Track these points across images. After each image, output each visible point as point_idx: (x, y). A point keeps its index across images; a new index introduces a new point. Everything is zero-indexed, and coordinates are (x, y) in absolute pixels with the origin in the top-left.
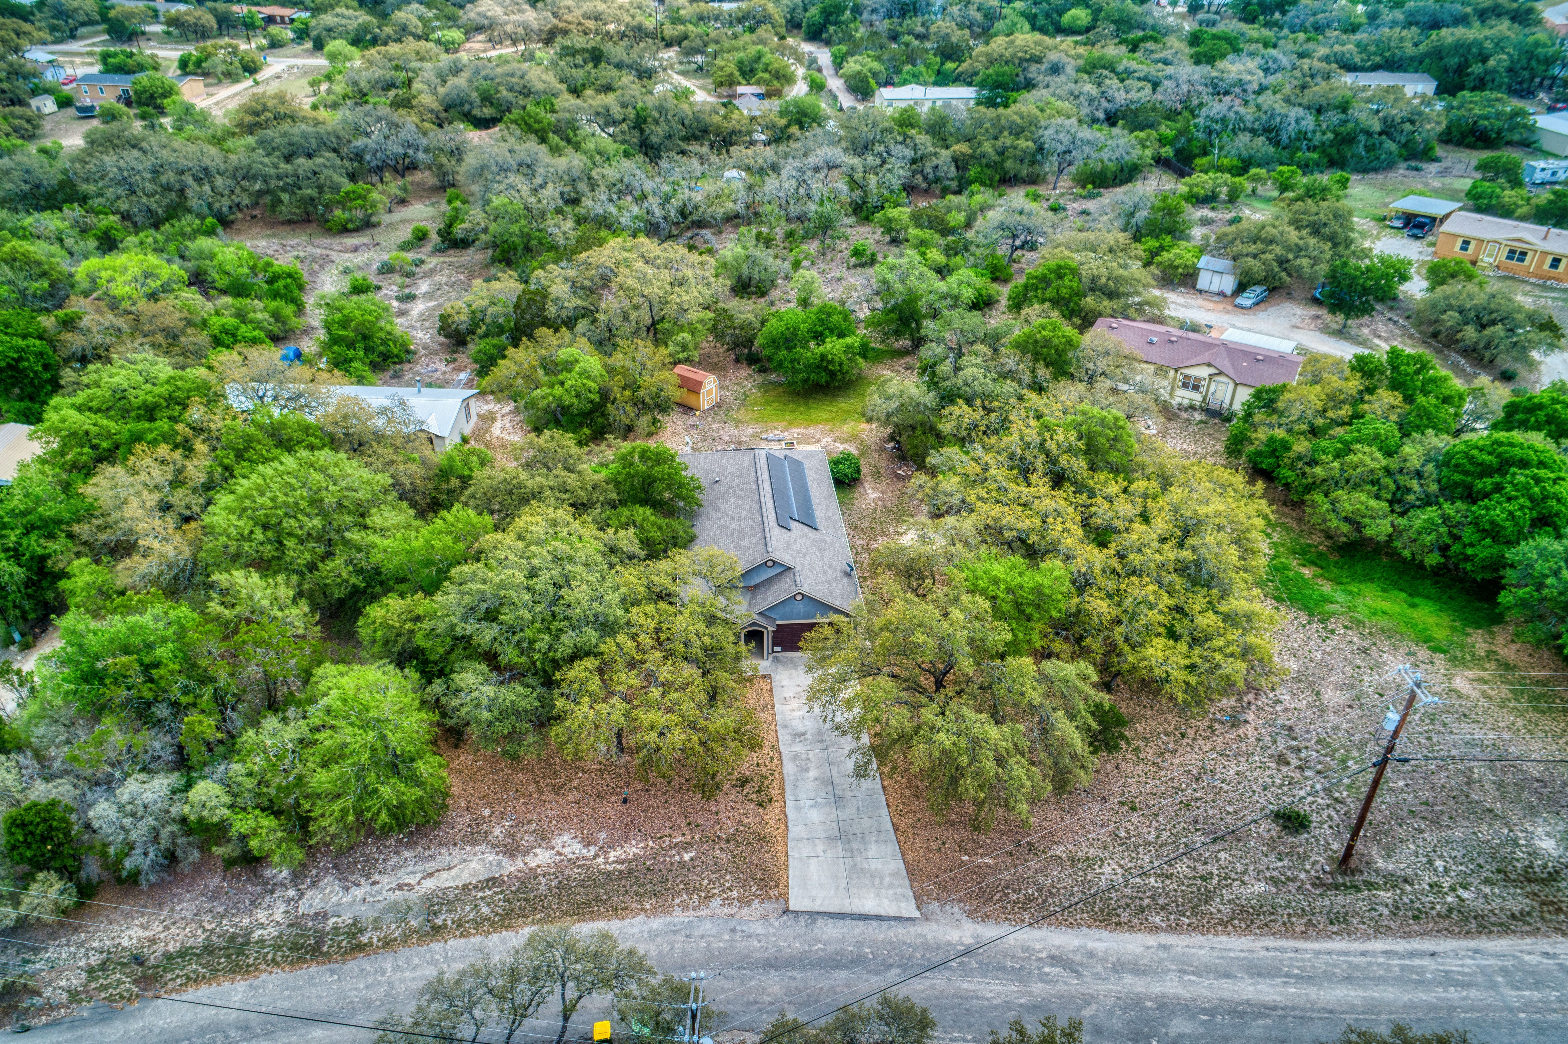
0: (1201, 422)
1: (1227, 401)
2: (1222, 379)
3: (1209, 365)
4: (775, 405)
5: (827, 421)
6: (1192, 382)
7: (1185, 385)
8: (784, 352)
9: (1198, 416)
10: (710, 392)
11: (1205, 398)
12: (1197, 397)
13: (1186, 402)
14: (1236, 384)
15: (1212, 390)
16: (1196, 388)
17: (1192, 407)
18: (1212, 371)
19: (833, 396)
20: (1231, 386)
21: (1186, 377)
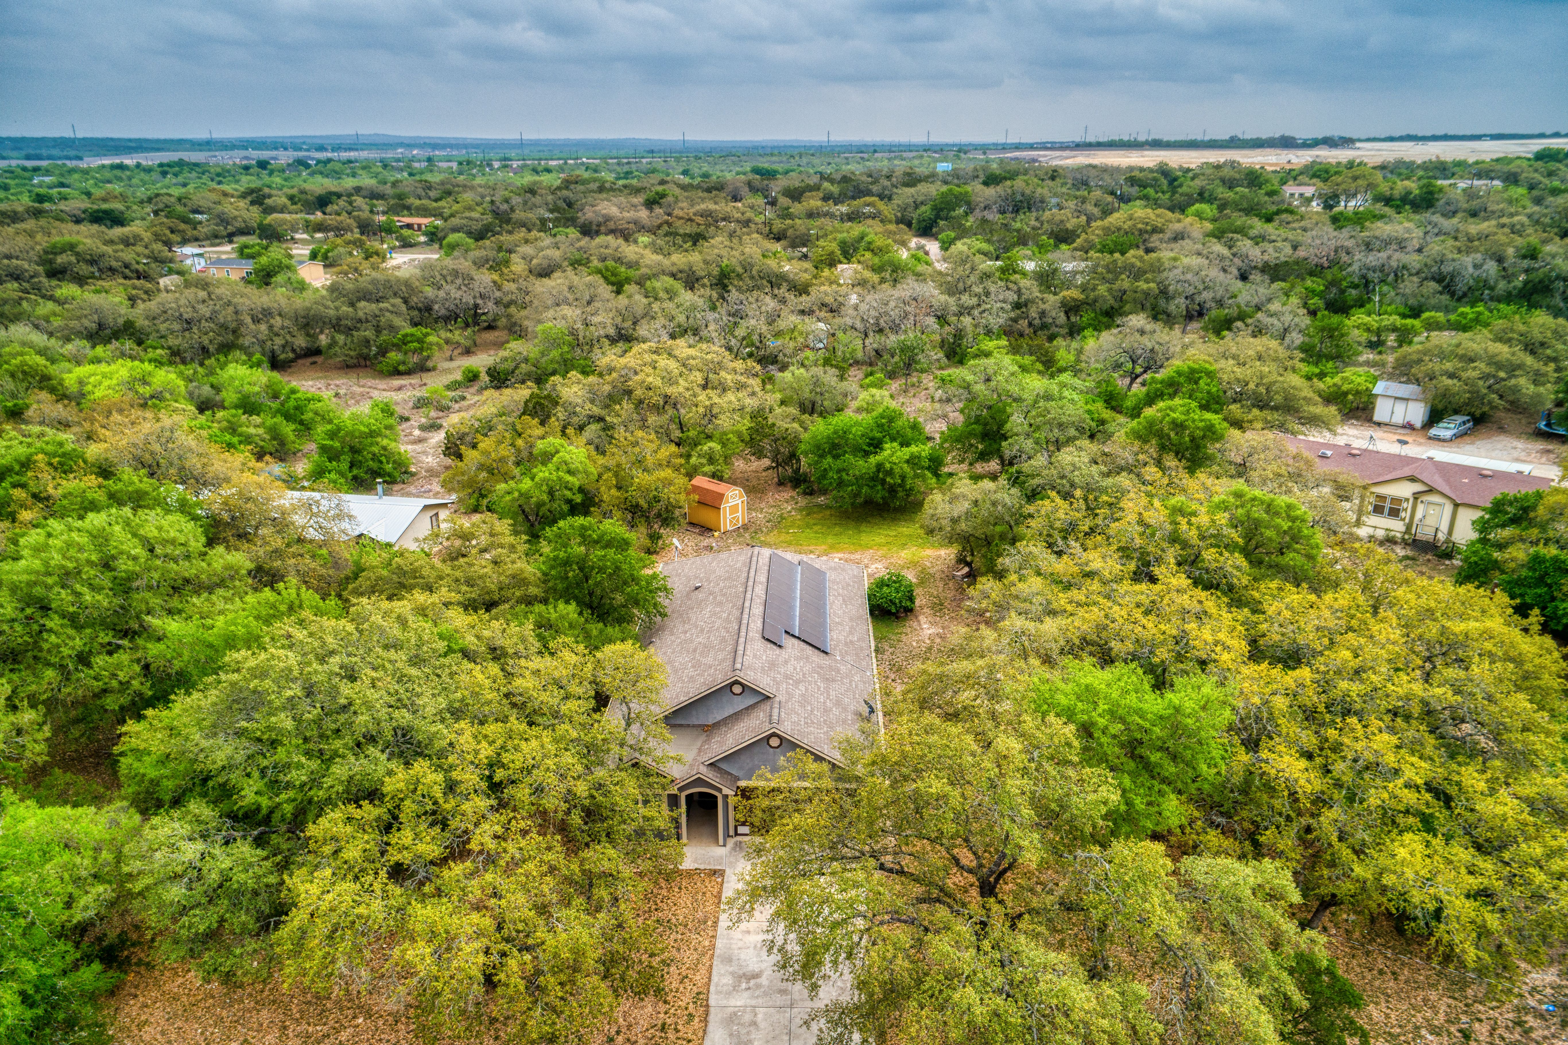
0: (1406, 558)
1: (1444, 527)
2: (1435, 498)
3: (1413, 479)
4: (816, 528)
5: (880, 545)
6: (1387, 505)
7: (1378, 510)
8: (829, 459)
9: (1400, 552)
10: (734, 509)
11: (1409, 527)
12: (1397, 527)
13: (1380, 534)
14: (1456, 505)
15: (1419, 515)
16: (1394, 513)
17: (1389, 541)
18: (1418, 487)
19: (894, 520)
20: (1448, 508)
21: (1380, 497)
